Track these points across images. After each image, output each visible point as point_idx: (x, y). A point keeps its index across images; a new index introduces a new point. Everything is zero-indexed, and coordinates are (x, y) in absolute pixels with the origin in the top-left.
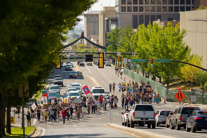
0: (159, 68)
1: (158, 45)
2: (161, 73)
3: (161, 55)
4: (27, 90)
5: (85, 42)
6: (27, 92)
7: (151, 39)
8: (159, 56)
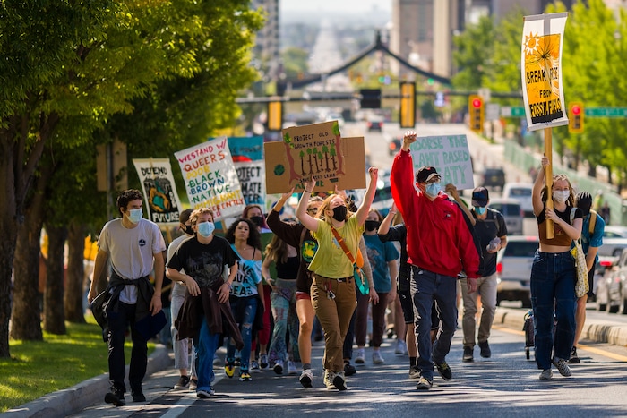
0: (604, 137)
1: (601, 66)
2: (609, 153)
3: (610, 97)
4: (123, 169)
5: (394, 67)
6: (120, 173)
7: (582, 48)
8: (604, 101)
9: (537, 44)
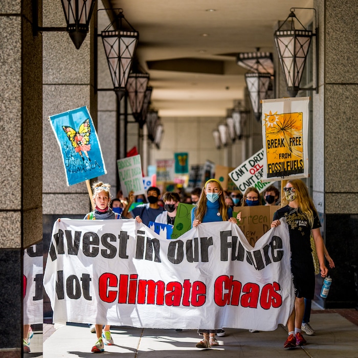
9: (277, 120)
